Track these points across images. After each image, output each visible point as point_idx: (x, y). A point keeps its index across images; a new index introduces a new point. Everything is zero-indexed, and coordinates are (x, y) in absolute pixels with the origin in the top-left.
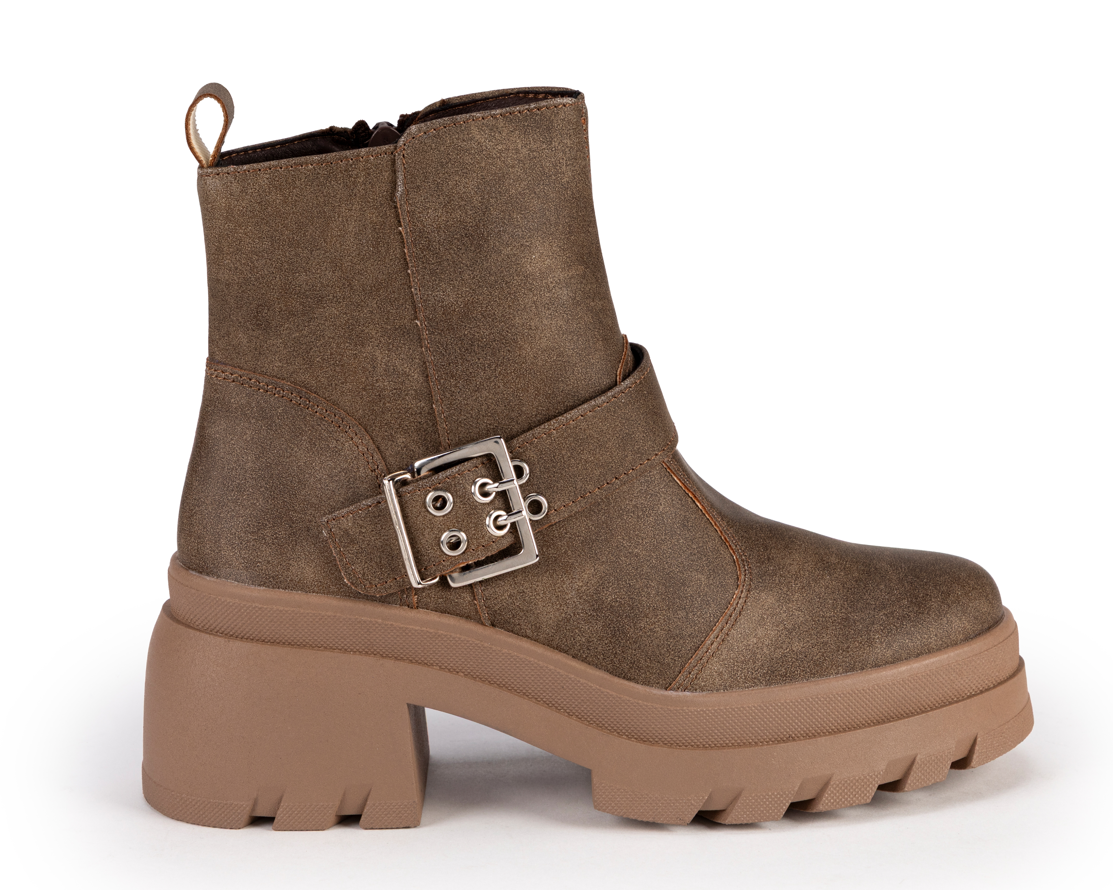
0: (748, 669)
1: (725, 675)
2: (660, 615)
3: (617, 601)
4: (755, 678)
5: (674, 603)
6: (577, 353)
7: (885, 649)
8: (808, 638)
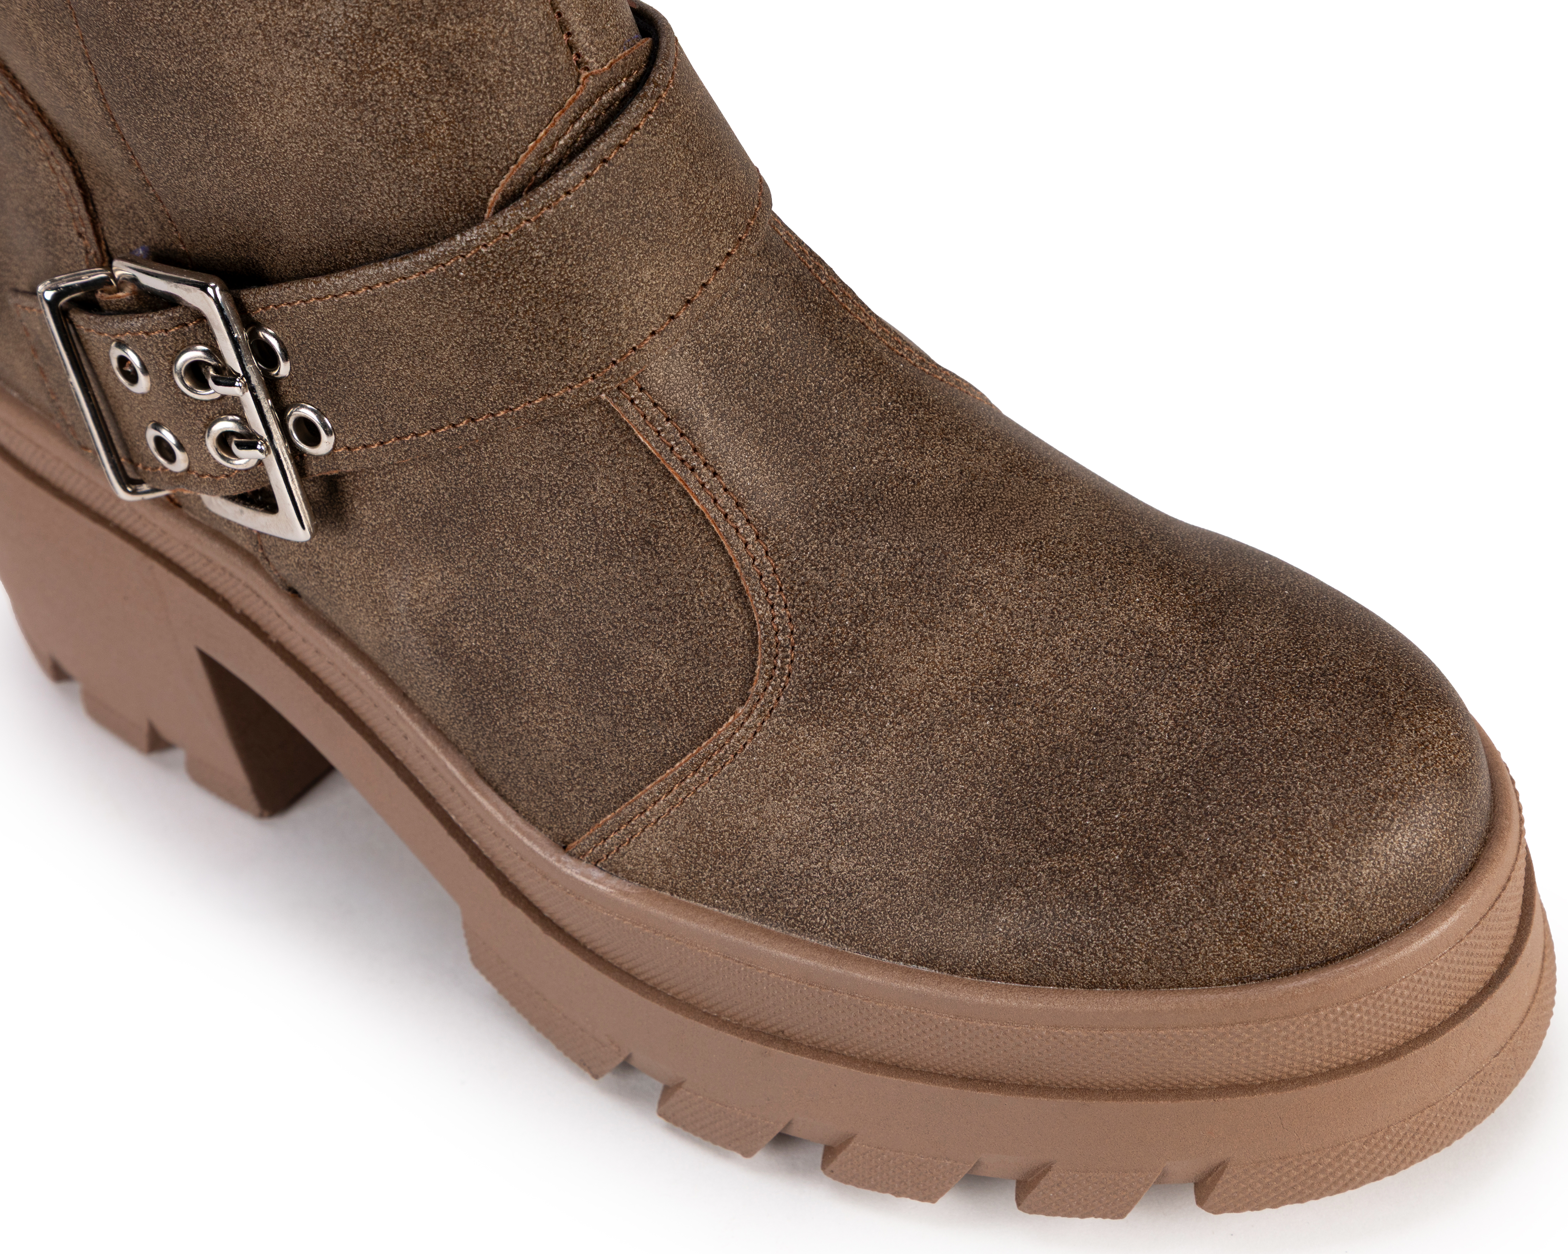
0: (726, 872)
1: (676, 868)
2: (560, 710)
3: (480, 654)
4: (736, 895)
5: (591, 697)
6: (375, 151)
7: (1009, 952)
8: (872, 855)
